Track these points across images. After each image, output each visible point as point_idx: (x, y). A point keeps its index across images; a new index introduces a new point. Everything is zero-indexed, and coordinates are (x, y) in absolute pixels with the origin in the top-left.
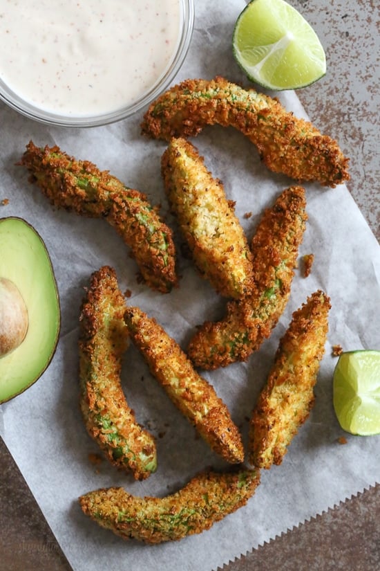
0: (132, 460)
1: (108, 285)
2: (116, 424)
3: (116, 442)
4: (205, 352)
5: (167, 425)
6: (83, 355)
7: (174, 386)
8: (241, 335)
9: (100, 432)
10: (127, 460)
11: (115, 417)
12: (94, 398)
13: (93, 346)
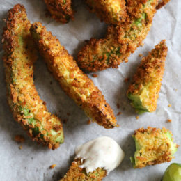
0: (46, 136)
1: (20, 17)
2: (33, 112)
3: (34, 123)
4: (89, 58)
5: (68, 114)
6: (6, 66)
7: (66, 77)
8: (115, 48)
9: (22, 118)
10: (42, 136)
11: (32, 106)
12: (16, 95)
13: (13, 59)
